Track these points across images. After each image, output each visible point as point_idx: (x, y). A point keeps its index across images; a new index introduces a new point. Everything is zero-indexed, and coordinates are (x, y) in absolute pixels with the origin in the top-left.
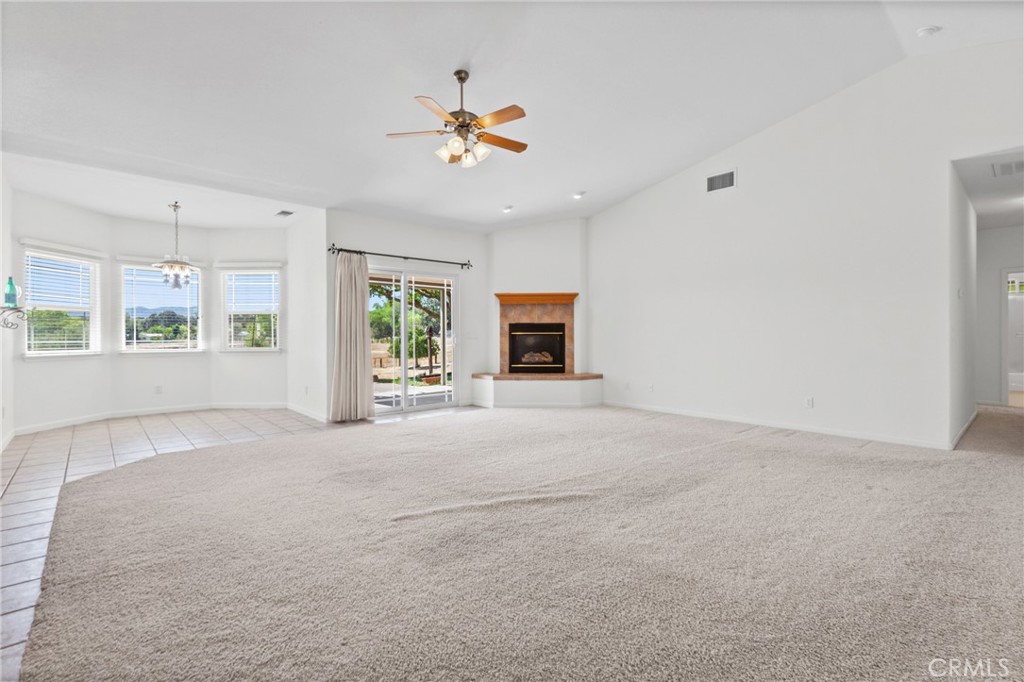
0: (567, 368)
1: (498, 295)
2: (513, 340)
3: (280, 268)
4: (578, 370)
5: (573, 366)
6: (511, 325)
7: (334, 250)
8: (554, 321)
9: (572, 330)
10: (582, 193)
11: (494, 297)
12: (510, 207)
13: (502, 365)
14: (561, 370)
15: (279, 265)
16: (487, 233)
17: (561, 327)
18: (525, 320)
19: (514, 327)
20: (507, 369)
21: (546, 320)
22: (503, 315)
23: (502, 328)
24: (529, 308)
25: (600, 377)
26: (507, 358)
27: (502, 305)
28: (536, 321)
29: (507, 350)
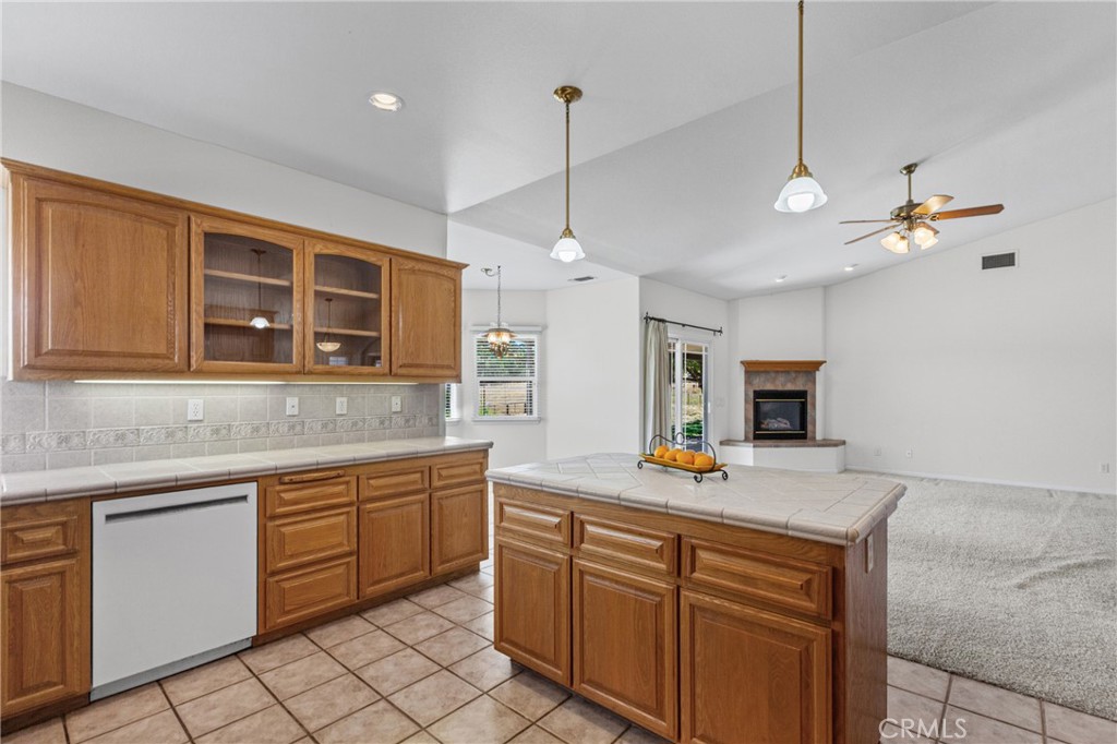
0: (809, 435)
1: (742, 362)
2: (757, 406)
3: (541, 332)
4: (819, 437)
5: (814, 432)
6: (755, 392)
7: (648, 319)
8: (797, 389)
9: (814, 397)
10: (854, 266)
11: (739, 364)
12: (783, 277)
13: (746, 432)
14: (803, 437)
15: (539, 329)
16: (732, 300)
17: (802, 394)
18: (769, 387)
19: (758, 394)
20: (751, 436)
21: (790, 387)
22: (748, 382)
23: (746, 395)
24: (773, 375)
25: (844, 443)
26: (752, 424)
27: (747, 372)
28: (780, 388)
29: (752, 417)
